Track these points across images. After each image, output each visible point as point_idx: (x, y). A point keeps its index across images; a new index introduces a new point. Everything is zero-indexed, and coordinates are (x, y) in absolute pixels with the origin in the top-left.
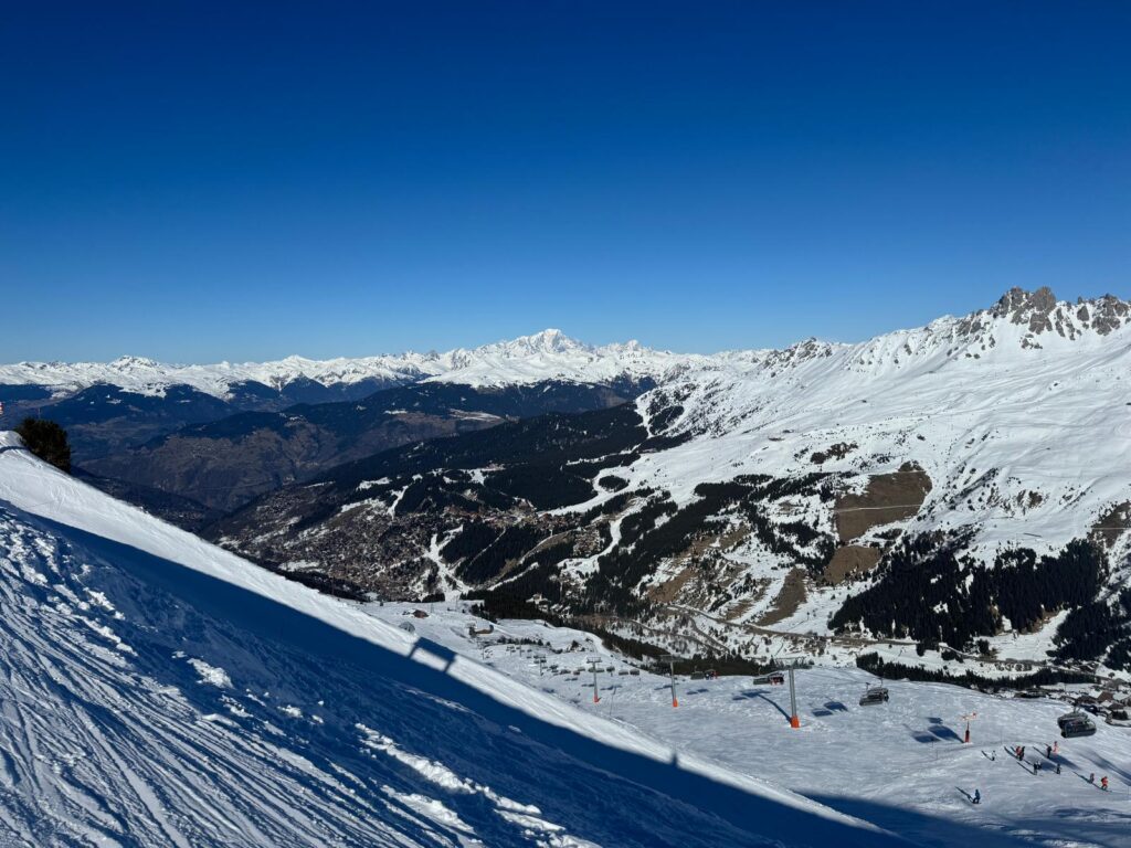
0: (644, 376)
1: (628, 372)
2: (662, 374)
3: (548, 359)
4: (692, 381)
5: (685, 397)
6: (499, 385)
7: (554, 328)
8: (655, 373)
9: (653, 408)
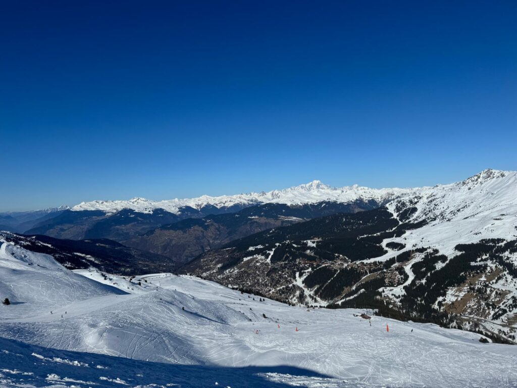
4: (418, 195)
7: (317, 180)
9: (398, 209)
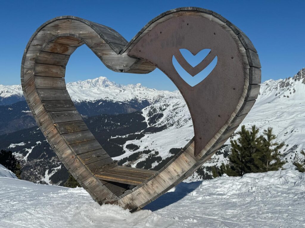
0: (144, 100)
1: (137, 98)
2: (152, 99)
3: (101, 90)
4: (167, 103)
5: (164, 110)
6: (78, 101)
7: (103, 76)
8: (149, 98)
9: (150, 114)
